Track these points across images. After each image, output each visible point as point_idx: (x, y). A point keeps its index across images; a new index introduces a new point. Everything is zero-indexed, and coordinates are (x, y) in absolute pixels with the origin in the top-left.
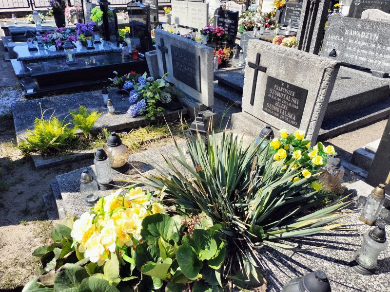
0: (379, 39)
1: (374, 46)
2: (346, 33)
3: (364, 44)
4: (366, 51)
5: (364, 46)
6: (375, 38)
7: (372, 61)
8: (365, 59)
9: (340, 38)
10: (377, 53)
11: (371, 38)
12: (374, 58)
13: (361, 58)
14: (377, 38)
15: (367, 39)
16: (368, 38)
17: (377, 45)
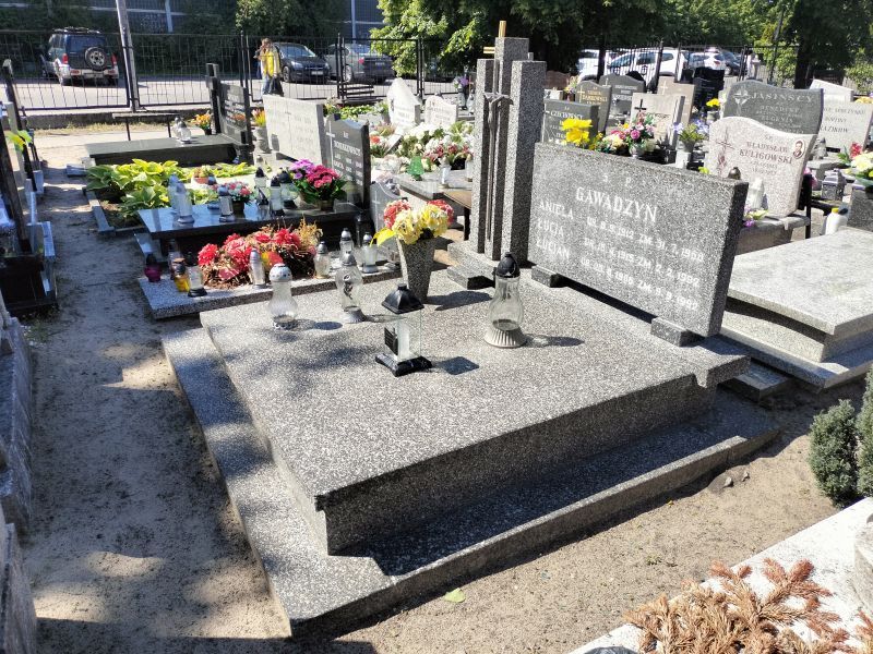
0: (658, 221)
1: (648, 241)
2: (578, 198)
3: (623, 232)
4: (631, 256)
5: (624, 239)
6: (649, 218)
7: (647, 288)
8: (630, 281)
9: (567, 212)
10: (659, 266)
11: (638, 216)
12: (653, 279)
13: (620, 276)
14: (653, 219)
15: (628, 218)
16: (631, 214)
17: (654, 240)
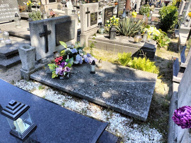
0: (9, 6)
3: (5, 10)
4: (7, 13)
7: (12, 16)
8: (9, 17)
10: (12, 12)
17: (10, 9)
